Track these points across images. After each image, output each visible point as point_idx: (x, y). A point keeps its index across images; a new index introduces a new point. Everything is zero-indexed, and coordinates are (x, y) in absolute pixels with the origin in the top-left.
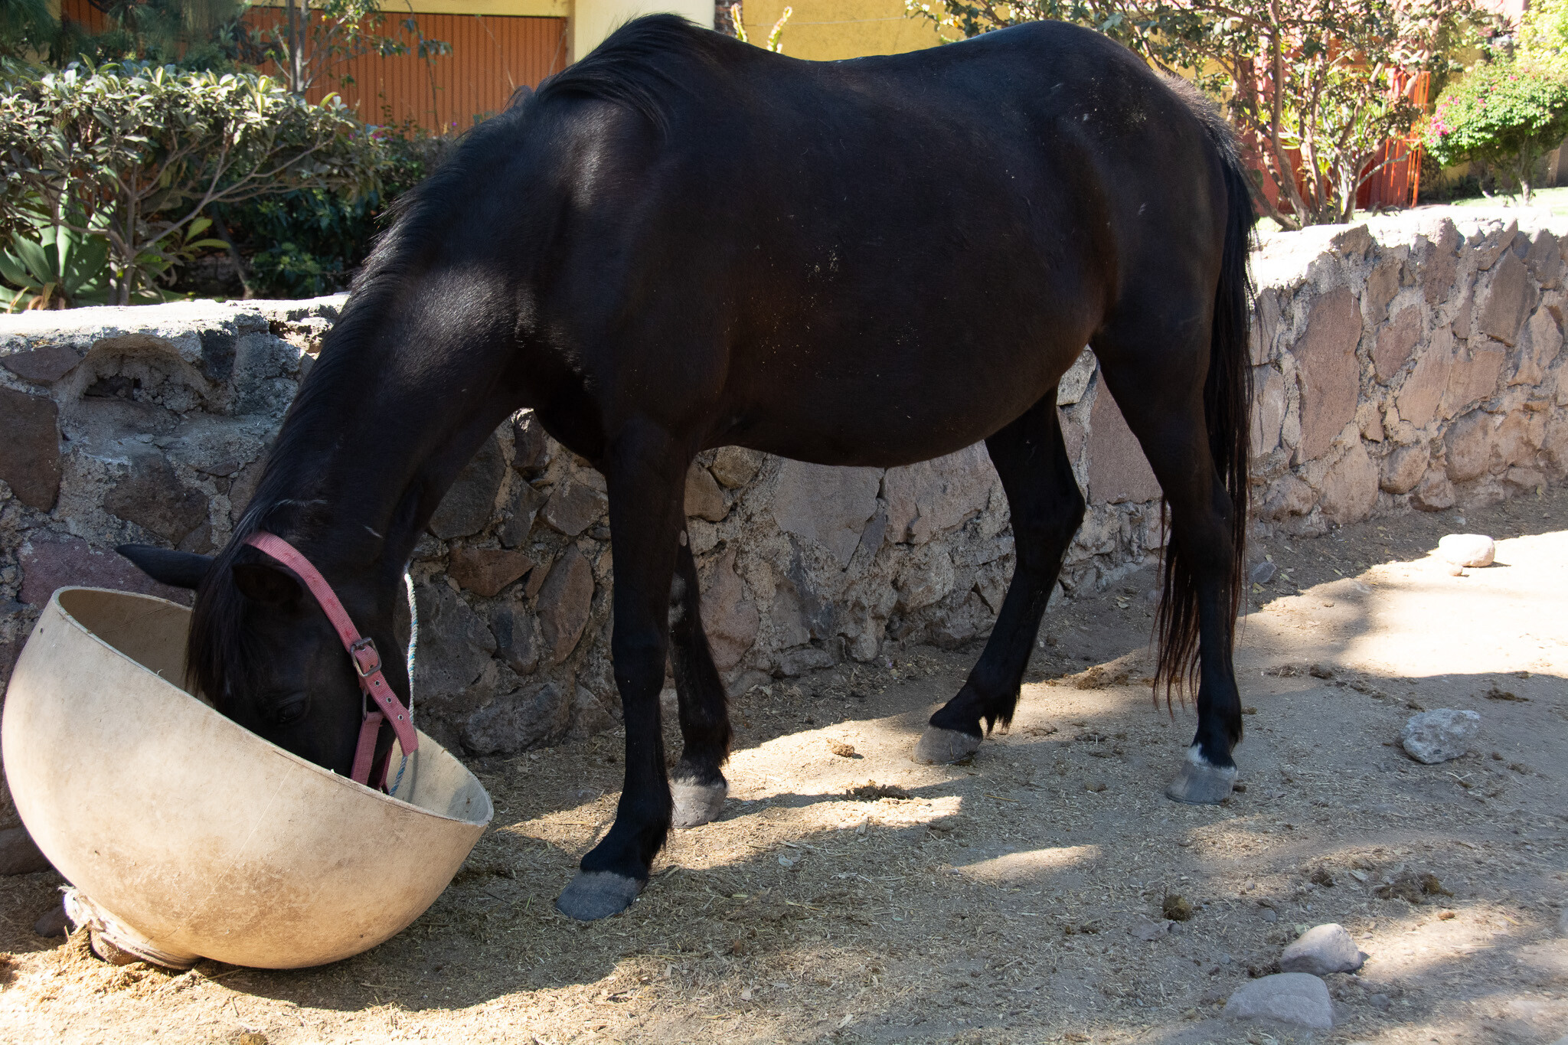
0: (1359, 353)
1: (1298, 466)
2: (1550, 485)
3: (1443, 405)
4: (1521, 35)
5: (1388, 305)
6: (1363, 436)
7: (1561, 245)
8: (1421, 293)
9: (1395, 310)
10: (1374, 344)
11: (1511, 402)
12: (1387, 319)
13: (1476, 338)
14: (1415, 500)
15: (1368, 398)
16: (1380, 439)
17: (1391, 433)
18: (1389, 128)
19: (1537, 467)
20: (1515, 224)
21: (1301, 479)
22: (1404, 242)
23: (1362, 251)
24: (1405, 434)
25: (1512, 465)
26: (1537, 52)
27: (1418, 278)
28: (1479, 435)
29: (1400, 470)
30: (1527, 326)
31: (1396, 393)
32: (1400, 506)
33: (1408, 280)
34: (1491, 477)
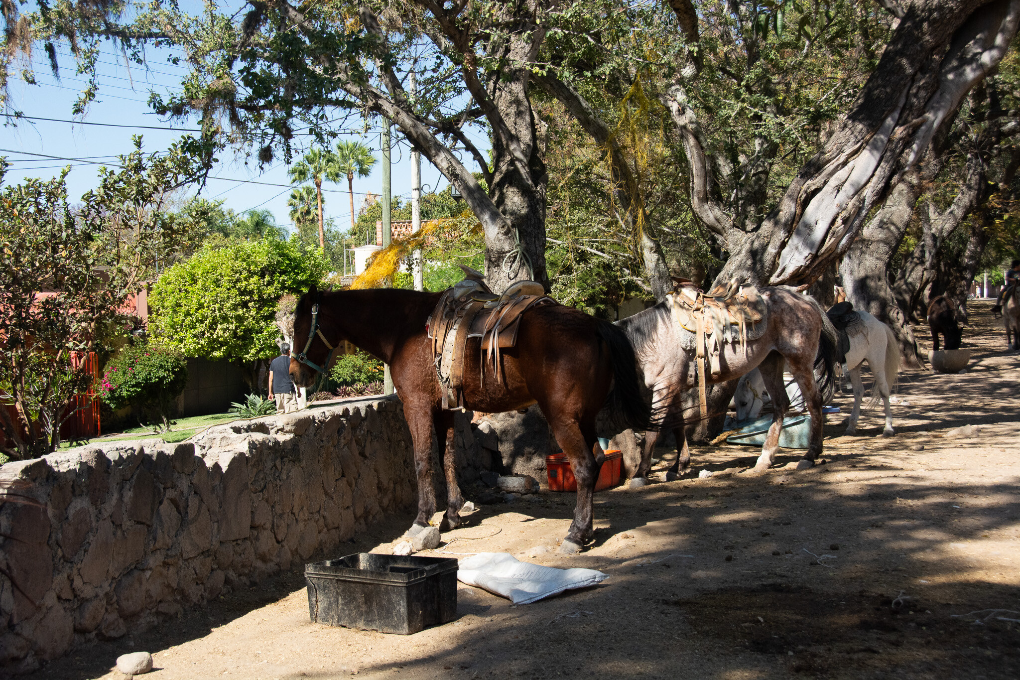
0: (50, 542)
1: (14, 626)
2: (185, 610)
3: (111, 569)
4: (150, 328)
5: (66, 509)
6: (59, 598)
7: (172, 460)
8: (87, 499)
9: (71, 512)
10: (60, 536)
11: (154, 561)
12: (67, 518)
13: (127, 524)
14: (100, 635)
15: (60, 572)
16: (71, 597)
17: (78, 593)
18: (73, 389)
19: (175, 601)
20: (142, 450)
21: (18, 634)
22: (72, 467)
23: (45, 476)
24: (87, 592)
25: (160, 602)
26: (161, 339)
27: (84, 489)
28: (137, 585)
29: (87, 616)
30: (158, 511)
31: (79, 566)
32: (90, 640)
33: (78, 492)
34: (148, 611)
